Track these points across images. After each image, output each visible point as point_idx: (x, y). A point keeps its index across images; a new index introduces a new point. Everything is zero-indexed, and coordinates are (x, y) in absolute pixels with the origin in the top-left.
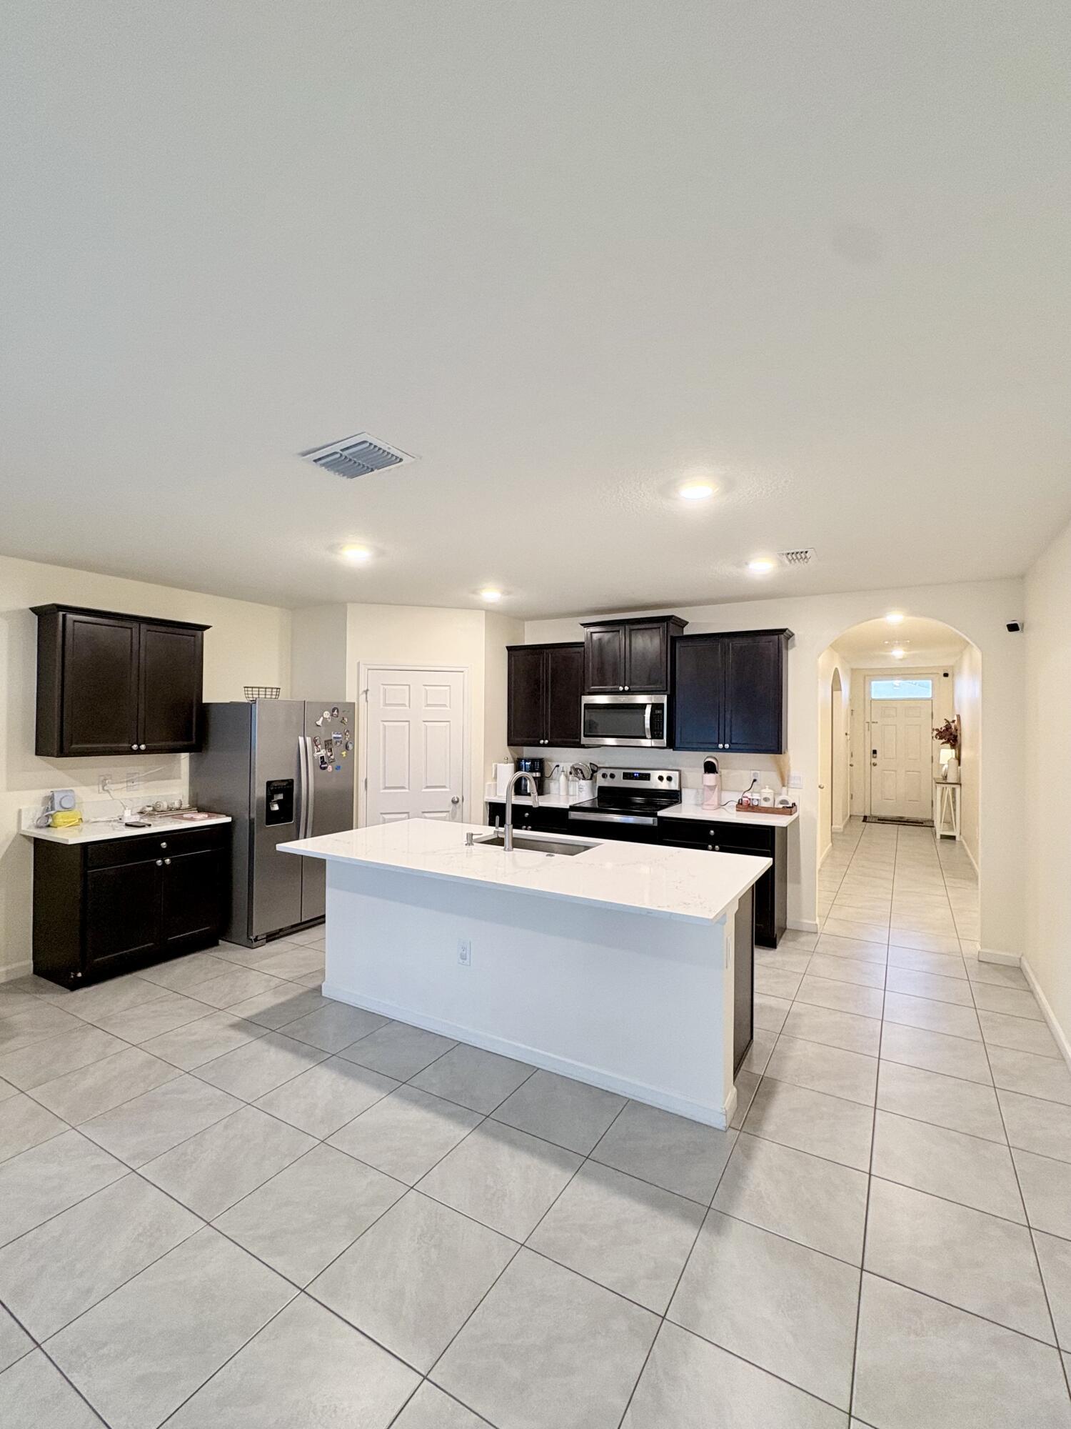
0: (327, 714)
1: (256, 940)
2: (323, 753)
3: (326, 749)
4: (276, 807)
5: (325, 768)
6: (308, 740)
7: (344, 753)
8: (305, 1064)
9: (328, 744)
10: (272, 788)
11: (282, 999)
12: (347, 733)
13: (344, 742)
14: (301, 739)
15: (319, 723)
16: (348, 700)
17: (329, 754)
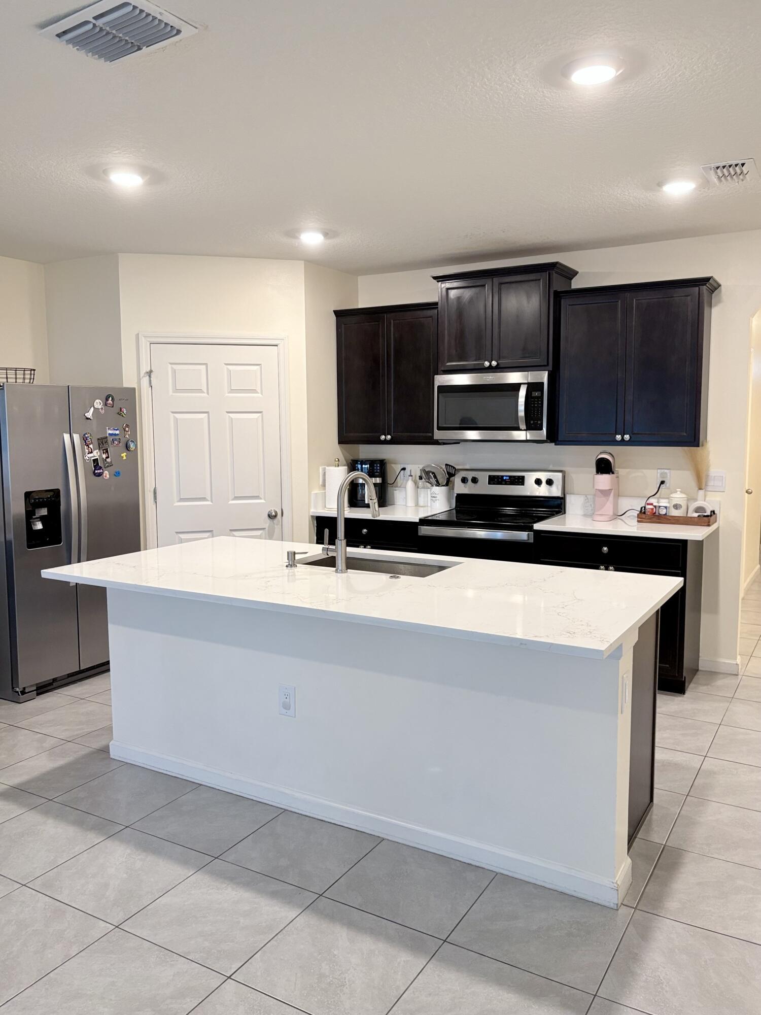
0: (98, 404)
1: (23, 693)
2: (96, 454)
3: (99, 450)
4: (39, 526)
5: (100, 475)
6: (76, 437)
7: (124, 455)
8: (93, 838)
9: (102, 443)
10: (33, 500)
11: (61, 762)
12: (127, 429)
14: (67, 437)
15: (89, 415)
16: (126, 385)
17: (104, 456)
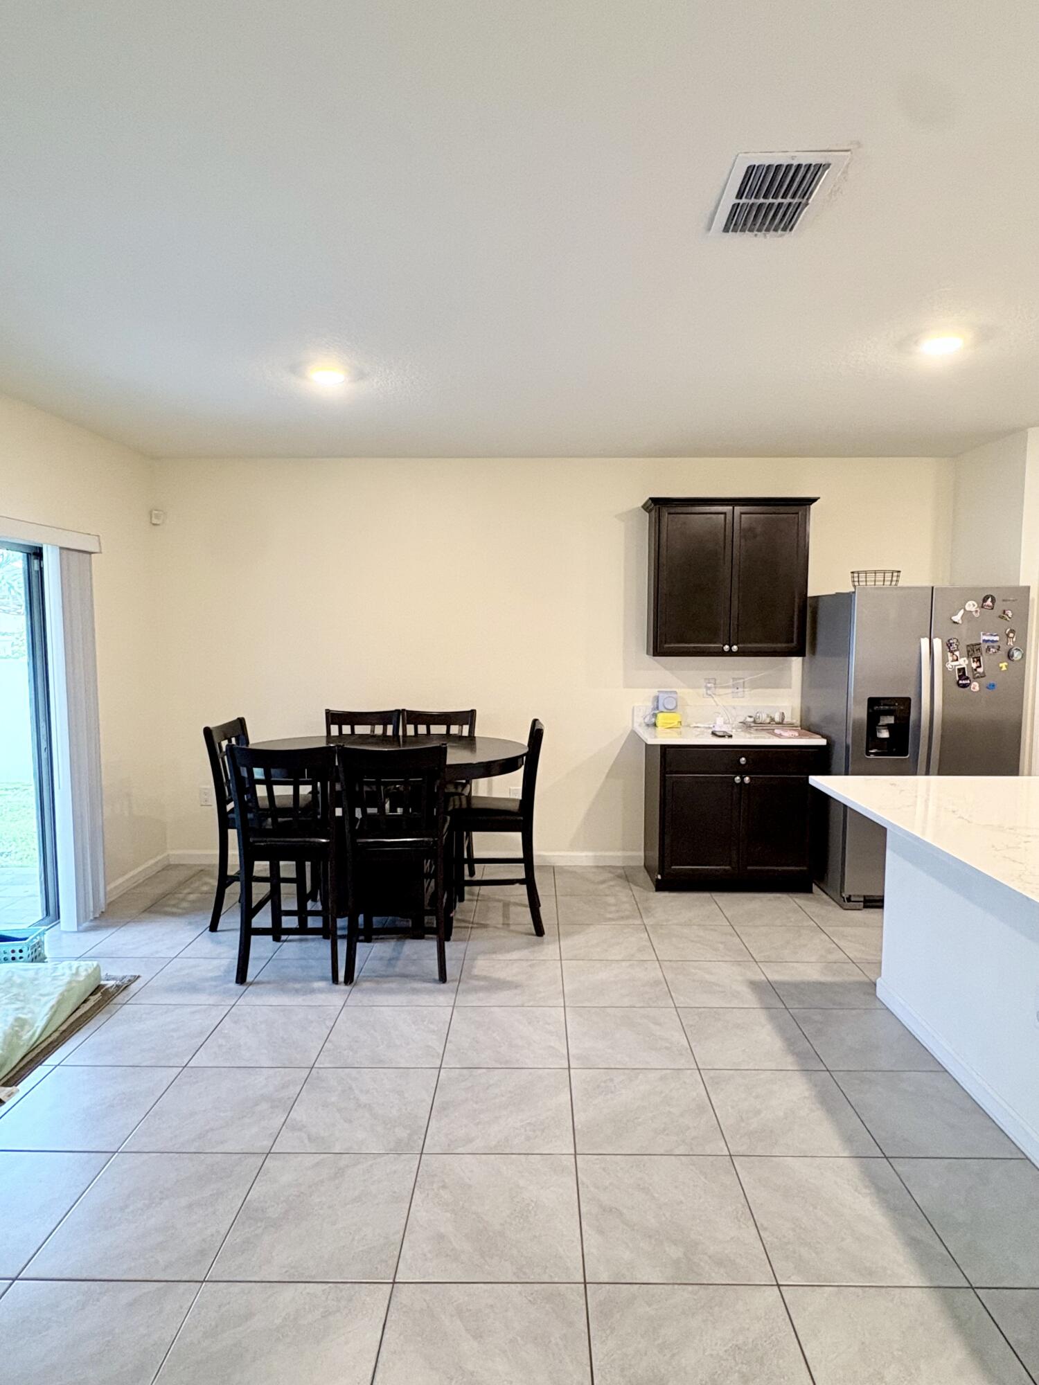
0: (971, 606)
1: (849, 900)
2: (963, 662)
3: (968, 657)
4: (885, 734)
5: (965, 686)
6: (937, 643)
7: (1003, 665)
9: (974, 651)
10: (876, 707)
12: (1011, 635)
13: (1004, 649)
14: (925, 642)
15: (957, 618)
17: (974, 665)
